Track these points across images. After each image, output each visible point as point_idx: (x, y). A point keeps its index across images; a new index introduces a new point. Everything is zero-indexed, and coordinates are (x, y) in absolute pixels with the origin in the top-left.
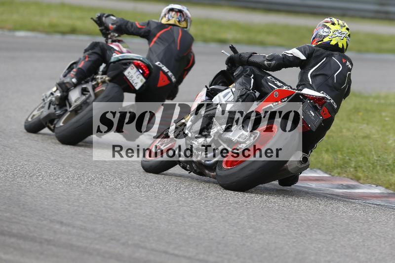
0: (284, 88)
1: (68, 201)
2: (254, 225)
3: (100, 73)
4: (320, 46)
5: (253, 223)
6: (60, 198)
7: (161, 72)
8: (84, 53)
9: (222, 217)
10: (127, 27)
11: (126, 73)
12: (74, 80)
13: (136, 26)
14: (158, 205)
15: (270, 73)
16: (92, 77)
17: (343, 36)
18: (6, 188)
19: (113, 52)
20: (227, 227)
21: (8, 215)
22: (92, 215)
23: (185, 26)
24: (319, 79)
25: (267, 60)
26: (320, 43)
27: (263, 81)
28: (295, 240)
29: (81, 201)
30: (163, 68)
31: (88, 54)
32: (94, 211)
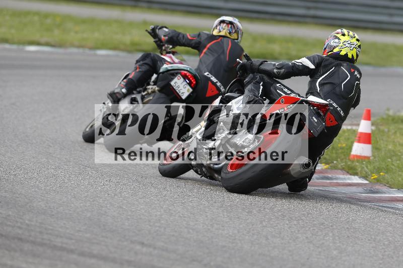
0: (293, 95)
1: (150, 221)
2: (339, 246)
3: (152, 83)
4: (330, 56)
5: (338, 245)
6: (141, 219)
7: (210, 82)
8: (136, 64)
9: (307, 238)
10: (179, 38)
11: (172, 83)
12: (124, 90)
13: (188, 38)
14: (241, 226)
15: (279, 80)
16: (144, 87)
17: (353, 46)
18: (86, 208)
19: (163, 62)
20: (312, 249)
21: (88, 235)
22: (173, 235)
23: (236, 38)
24: (327, 88)
25: (277, 68)
26: (330, 53)
27: (272, 88)
28: (381, 262)
29: (163, 222)
30: (212, 78)
31: (139, 65)
32: (176, 231)
